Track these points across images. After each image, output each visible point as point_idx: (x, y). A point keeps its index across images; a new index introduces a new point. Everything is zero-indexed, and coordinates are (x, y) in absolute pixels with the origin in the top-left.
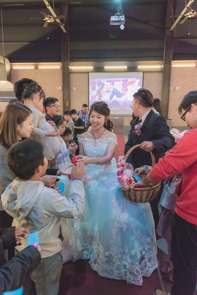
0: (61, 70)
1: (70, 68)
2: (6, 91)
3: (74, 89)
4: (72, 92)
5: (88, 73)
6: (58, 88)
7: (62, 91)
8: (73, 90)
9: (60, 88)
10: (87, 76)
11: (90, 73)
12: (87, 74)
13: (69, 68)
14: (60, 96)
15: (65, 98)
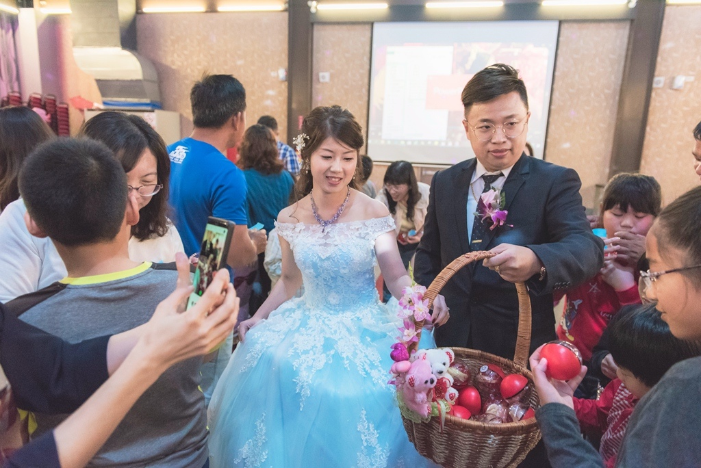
0: (286, 14)
1: (313, 10)
2: (117, 80)
3: (323, 77)
4: (316, 86)
5: (372, 24)
6: (273, 74)
7: (286, 83)
8: (321, 80)
9: (282, 73)
10: (369, 34)
11: (376, 26)
12: (368, 27)
13: (309, 8)
14: (281, 98)
15: (294, 106)
